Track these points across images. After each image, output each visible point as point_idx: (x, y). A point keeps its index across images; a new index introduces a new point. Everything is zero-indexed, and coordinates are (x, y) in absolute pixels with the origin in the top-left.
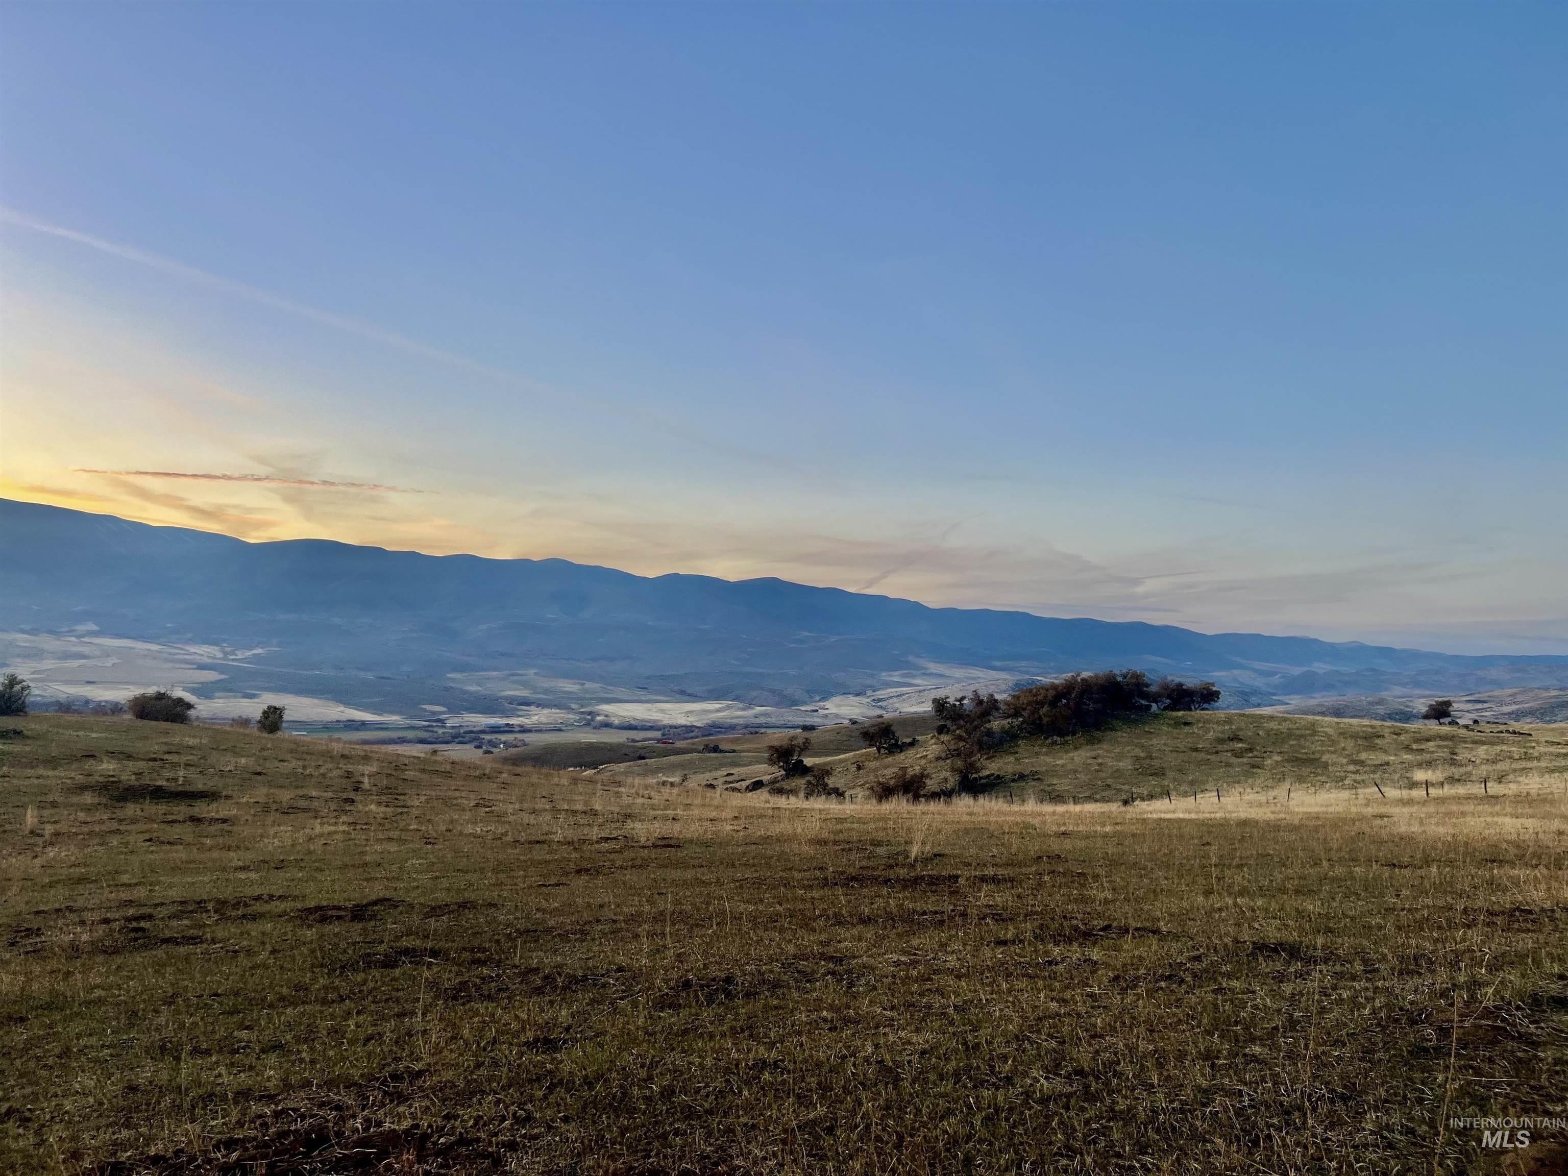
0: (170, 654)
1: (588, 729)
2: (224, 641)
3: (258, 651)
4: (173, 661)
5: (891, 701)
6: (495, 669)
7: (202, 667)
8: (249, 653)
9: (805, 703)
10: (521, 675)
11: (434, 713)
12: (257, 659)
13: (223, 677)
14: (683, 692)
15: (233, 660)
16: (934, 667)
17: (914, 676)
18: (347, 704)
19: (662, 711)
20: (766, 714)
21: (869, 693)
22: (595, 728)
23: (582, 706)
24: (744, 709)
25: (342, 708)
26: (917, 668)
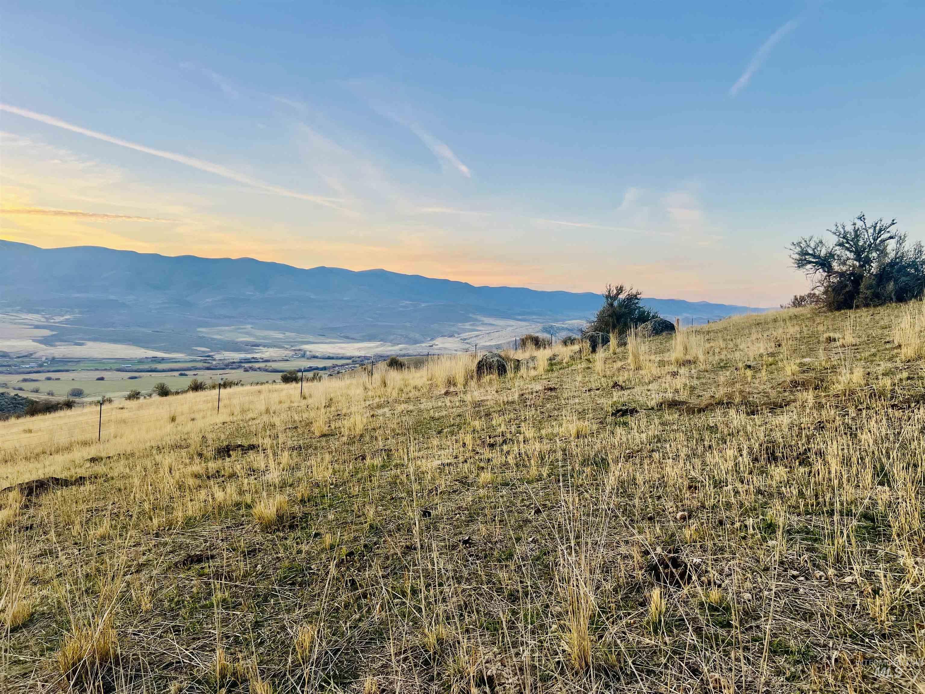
0: (11, 319)
1: (303, 359)
2: (43, 311)
3: (67, 317)
4: (15, 324)
5: (472, 339)
6: (227, 326)
7: (37, 327)
8: (62, 319)
9: (423, 342)
10: (245, 329)
11: (204, 352)
12: (67, 321)
13: (54, 333)
14: (347, 338)
15: (54, 322)
16: (486, 320)
17: (477, 326)
18: (147, 348)
19: (341, 348)
20: (406, 349)
21: (456, 335)
22: (308, 359)
23: (292, 346)
24: (392, 346)
25: (143, 350)
26: (476, 320)
